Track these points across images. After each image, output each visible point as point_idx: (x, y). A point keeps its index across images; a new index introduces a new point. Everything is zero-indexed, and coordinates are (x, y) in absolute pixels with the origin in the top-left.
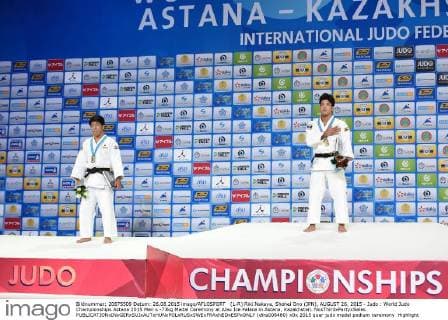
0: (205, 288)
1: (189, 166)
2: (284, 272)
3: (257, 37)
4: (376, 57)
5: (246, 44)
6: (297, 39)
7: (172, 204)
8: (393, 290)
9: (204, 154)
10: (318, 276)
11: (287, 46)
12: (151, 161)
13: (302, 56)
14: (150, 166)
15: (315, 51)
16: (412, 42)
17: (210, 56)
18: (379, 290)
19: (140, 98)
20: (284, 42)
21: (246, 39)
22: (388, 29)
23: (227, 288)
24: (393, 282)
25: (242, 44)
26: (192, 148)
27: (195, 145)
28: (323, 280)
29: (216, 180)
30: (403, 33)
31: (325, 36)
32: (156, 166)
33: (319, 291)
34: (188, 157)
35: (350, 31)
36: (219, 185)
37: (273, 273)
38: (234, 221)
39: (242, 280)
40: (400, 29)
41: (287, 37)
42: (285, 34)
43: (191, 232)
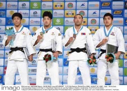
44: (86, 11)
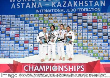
0: (27, 70)
1: (23, 41)
2: (47, 66)
3: (40, 11)
4: (68, 16)
5: (37, 12)
6: (50, 11)
7: (19, 51)
8: (73, 70)
9: (27, 38)
10: (55, 67)
11: (47, 13)
12: (14, 40)
13: (51, 15)
14: (14, 41)
15: (54, 14)
16: (77, 12)
17: (28, 15)
18: (69, 70)
19: (11, 25)
20: (46, 12)
21: (37, 11)
22: (71, 9)
23: (33, 70)
24: (72, 68)
25: (36, 12)
26: (24, 37)
27: (25, 36)
28: (56, 68)
29: (30, 45)
30: (75, 10)
31: (56, 11)
32: (15, 41)
33: (55, 71)
34: (23, 39)
35: (62, 9)
36: (31, 46)
37: (44, 66)
38: (34, 54)
39: (37, 68)
40: (74, 9)
41: (47, 11)
42: (47, 10)
43: (24, 57)
44: (62, 21)
